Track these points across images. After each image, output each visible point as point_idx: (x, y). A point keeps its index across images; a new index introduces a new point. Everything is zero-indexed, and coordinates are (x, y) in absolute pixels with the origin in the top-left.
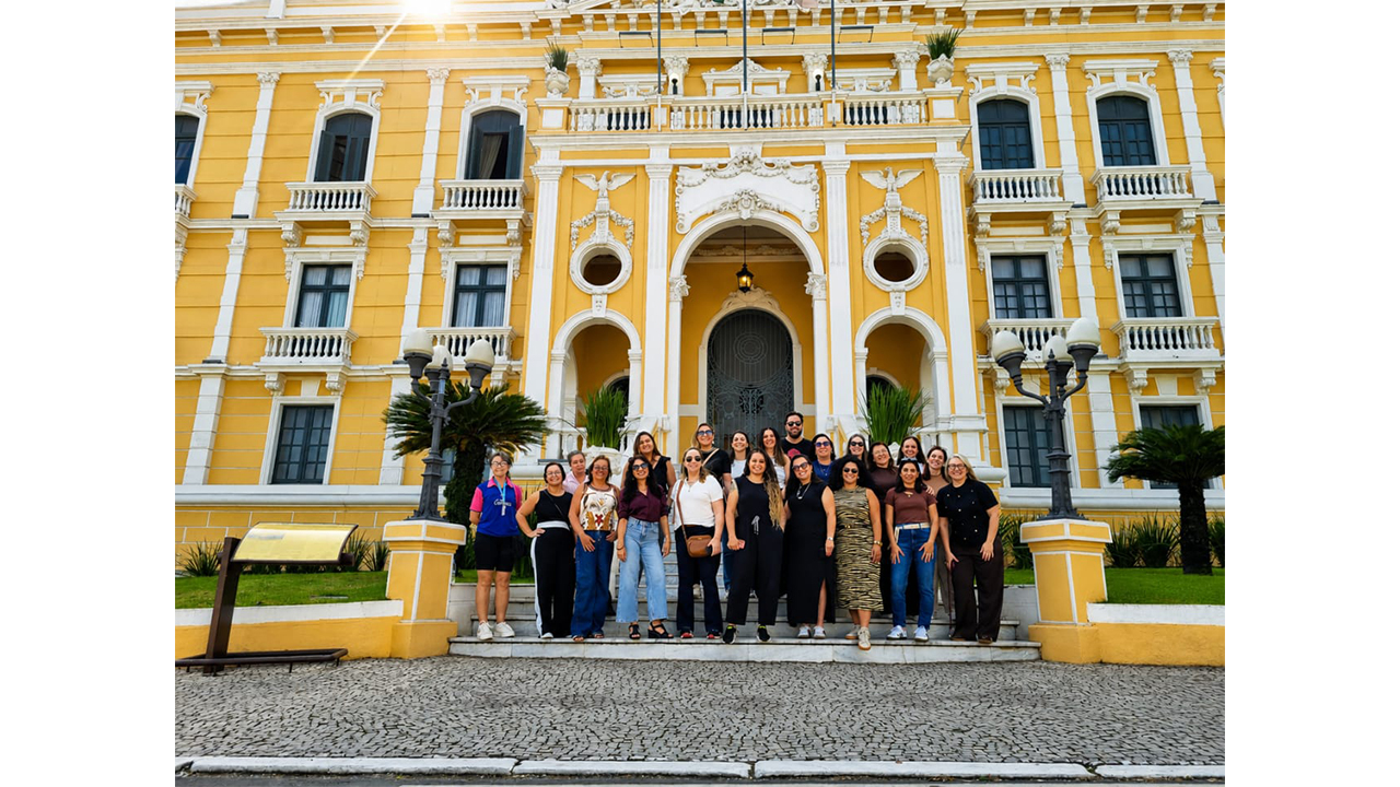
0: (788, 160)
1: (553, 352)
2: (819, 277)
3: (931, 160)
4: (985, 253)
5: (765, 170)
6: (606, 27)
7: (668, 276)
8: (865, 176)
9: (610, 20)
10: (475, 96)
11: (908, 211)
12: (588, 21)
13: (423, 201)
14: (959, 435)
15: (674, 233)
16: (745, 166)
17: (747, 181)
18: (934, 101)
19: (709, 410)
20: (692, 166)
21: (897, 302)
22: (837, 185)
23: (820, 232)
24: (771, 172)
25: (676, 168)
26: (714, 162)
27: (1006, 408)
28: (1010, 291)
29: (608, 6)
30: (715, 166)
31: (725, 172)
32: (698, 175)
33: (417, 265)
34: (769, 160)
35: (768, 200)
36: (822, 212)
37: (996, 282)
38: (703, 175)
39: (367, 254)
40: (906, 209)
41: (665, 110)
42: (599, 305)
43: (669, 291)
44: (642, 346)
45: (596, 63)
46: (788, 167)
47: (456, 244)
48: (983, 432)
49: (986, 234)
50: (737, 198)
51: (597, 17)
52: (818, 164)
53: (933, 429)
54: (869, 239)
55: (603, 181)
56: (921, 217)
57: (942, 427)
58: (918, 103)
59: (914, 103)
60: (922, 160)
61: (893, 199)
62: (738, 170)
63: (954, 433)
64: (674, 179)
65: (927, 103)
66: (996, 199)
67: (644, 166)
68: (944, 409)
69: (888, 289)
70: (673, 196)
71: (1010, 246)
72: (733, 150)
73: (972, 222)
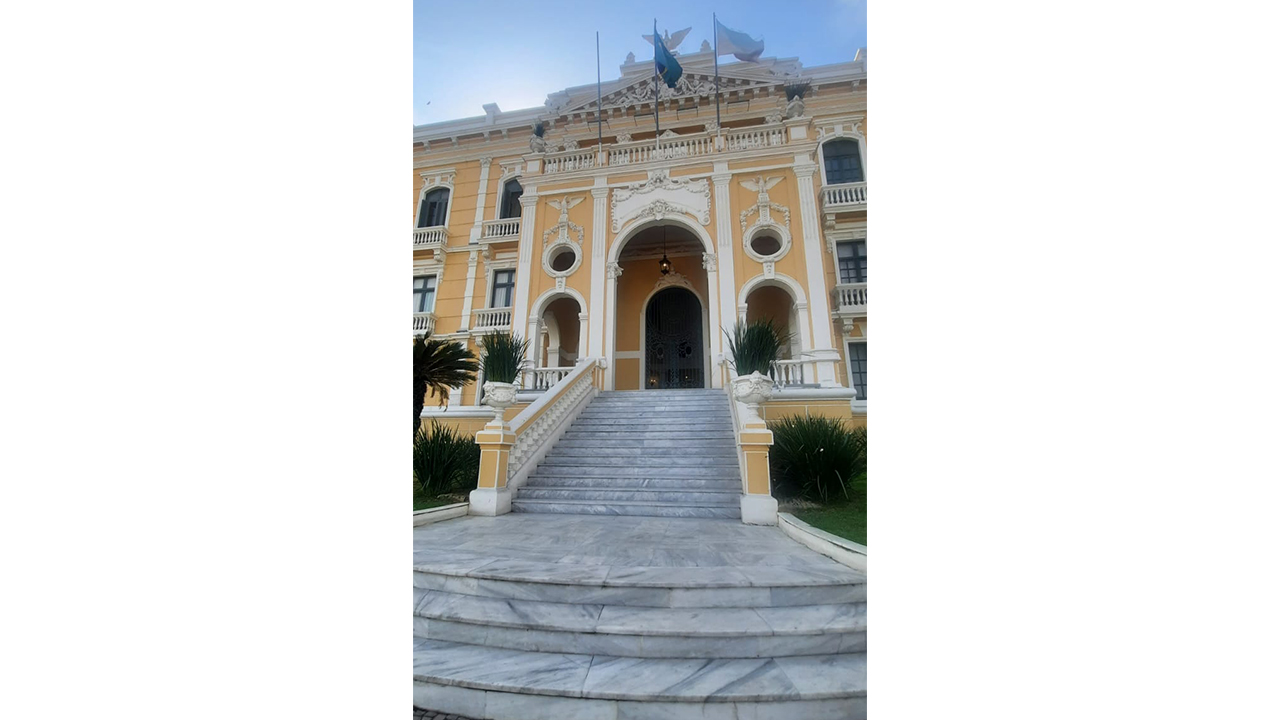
0: (687, 177)
1: (530, 317)
2: (711, 255)
3: (790, 169)
4: (833, 240)
5: (672, 186)
6: (581, 121)
7: (606, 261)
8: (743, 184)
9: (583, 116)
10: (506, 172)
11: (775, 205)
12: (570, 118)
13: (475, 234)
14: (818, 364)
15: (610, 234)
16: (658, 184)
17: (659, 194)
18: (792, 129)
19: (647, 354)
20: (621, 188)
21: (768, 270)
22: (722, 191)
23: (711, 226)
24: (675, 186)
25: (612, 190)
26: (637, 184)
27: (850, 345)
28: (851, 266)
29: (582, 108)
30: (637, 186)
31: (646, 189)
32: (626, 194)
33: (471, 272)
34: (675, 179)
35: (674, 206)
36: (712, 212)
37: (840, 260)
38: (630, 193)
39: (445, 269)
40: (772, 204)
41: (605, 154)
42: (561, 284)
43: (606, 272)
44: (588, 311)
45: (575, 143)
46: (687, 183)
47: (494, 259)
48: (835, 361)
49: (832, 227)
50: (652, 206)
51: (576, 116)
52: (709, 179)
53: (799, 361)
54: (747, 227)
55: (564, 202)
56: (784, 209)
57: (804, 358)
58: (780, 132)
59: (777, 132)
60: (785, 169)
61: (763, 197)
62: (652, 187)
63: (814, 363)
64: (610, 196)
65: (786, 132)
66: (839, 204)
67: (590, 191)
68: (805, 346)
69: (761, 261)
70: (610, 208)
71: (850, 235)
72: (650, 174)
73: (823, 218)
